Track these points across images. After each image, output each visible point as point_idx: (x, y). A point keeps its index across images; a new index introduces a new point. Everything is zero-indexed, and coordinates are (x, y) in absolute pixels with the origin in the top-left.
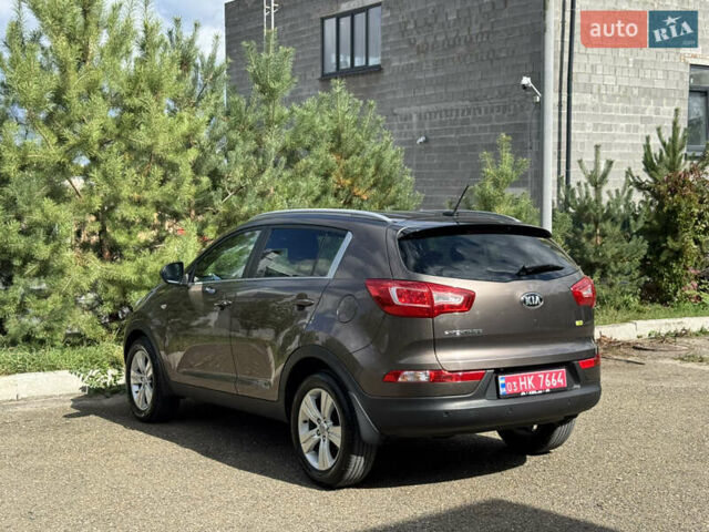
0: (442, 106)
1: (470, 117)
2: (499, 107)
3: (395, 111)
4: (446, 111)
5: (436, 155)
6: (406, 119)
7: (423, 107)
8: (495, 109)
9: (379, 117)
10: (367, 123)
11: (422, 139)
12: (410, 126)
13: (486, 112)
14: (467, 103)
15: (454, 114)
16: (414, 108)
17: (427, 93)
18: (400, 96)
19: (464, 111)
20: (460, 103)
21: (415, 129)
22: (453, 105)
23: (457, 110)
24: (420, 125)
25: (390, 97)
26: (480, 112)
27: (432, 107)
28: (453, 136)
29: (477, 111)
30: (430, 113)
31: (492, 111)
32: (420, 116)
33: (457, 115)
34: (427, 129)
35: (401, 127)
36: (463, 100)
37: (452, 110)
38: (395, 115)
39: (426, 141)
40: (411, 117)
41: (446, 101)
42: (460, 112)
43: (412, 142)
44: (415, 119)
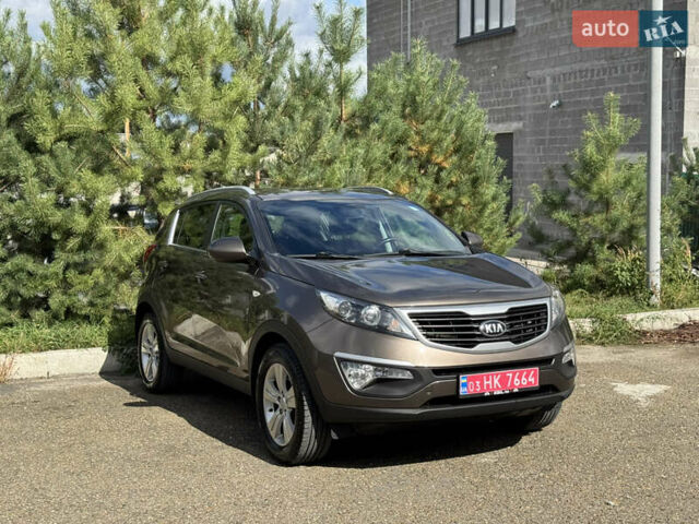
0: (577, 67)
1: (606, 77)
2: (636, 65)
3: (529, 74)
4: (580, 71)
5: (570, 119)
6: (539, 83)
7: (557, 69)
8: (633, 68)
9: (461, 78)
10: (450, 84)
11: (555, 103)
12: (543, 90)
13: (623, 71)
14: (603, 62)
15: (589, 75)
16: (548, 71)
17: (562, 53)
18: (534, 58)
19: (599, 72)
20: (596, 62)
21: (548, 93)
22: (587, 65)
23: (593, 70)
24: (554, 88)
25: (523, 60)
26: (616, 72)
27: (566, 69)
28: (588, 98)
29: (613, 70)
30: (564, 75)
31: (629, 70)
32: (554, 79)
33: (592, 76)
34: (561, 92)
35: (534, 91)
36: (599, 60)
37: (587, 70)
38: (529, 78)
39: (559, 106)
40: (545, 80)
41: (581, 61)
42: (596, 72)
43: (546, 106)
44: (549, 81)
